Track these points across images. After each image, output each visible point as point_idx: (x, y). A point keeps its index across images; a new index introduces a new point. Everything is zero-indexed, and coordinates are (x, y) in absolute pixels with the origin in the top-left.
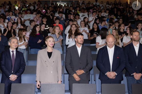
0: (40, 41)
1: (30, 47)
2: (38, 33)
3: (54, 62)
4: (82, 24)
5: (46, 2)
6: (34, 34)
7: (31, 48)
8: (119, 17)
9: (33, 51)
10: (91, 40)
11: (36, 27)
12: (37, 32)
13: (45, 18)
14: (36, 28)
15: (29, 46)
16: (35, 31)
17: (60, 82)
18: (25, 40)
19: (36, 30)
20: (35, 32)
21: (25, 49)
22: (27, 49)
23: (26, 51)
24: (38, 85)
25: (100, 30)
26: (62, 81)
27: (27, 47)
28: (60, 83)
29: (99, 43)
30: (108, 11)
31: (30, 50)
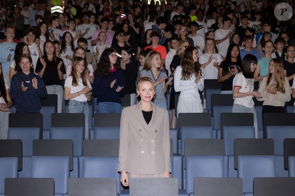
1: (96, 99)
2: (112, 68)
4: (210, 45)
6: (105, 70)
7: (98, 102)
8: (277, 29)
9: (103, 107)
10: (222, 82)
13: (122, 34)
14: (110, 56)
15: (95, 97)
16: (107, 64)
17: (166, 175)
18: (85, 84)
19: (109, 62)
20: (107, 66)
21: (86, 102)
23: (87, 107)
24: (124, 181)
25: (242, 59)
26: (170, 173)
27: (90, 97)
28: (168, 177)
29: (240, 87)
30: (258, 17)
31: (97, 104)
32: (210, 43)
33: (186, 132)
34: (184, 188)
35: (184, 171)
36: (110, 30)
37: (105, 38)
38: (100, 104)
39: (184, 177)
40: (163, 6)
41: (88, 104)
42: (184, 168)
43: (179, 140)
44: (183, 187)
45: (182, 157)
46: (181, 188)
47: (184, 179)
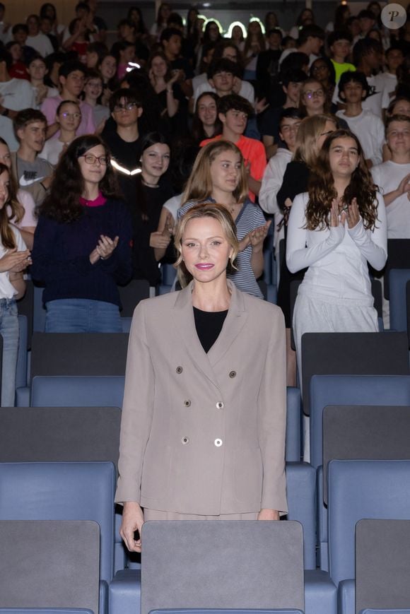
0: (105, 246)
2: (92, 194)
3: (233, 374)
5: (135, 12)
11: (82, 152)
12: (89, 186)
14: (81, 159)
20: (72, 189)
21: (12, 302)
22: (23, 303)
23: (15, 317)
24: (130, 534)
31: (45, 308)
32: (400, 130)
33: (327, 391)
34: (324, 567)
35: (323, 510)
36: (90, 100)
37: (76, 122)
38: (51, 305)
39: (323, 535)
40: (255, 38)
41: (15, 307)
42: (320, 501)
43: (307, 420)
44: (318, 566)
45: (314, 471)
46: (310, 566)
47: (323, 546)
